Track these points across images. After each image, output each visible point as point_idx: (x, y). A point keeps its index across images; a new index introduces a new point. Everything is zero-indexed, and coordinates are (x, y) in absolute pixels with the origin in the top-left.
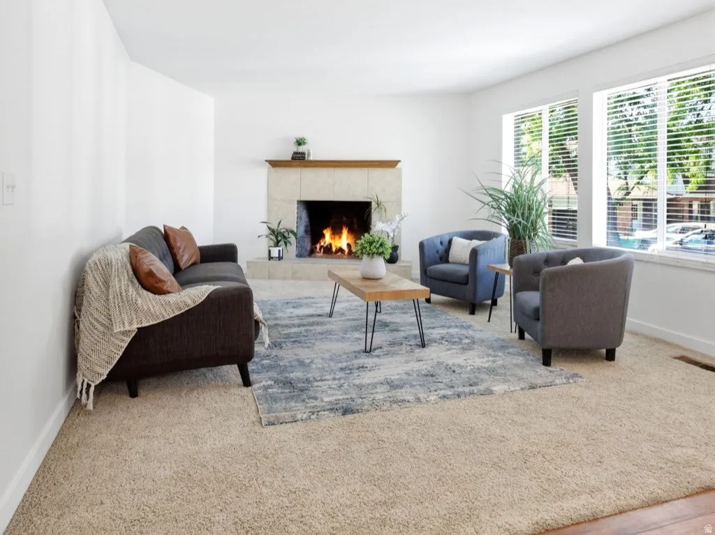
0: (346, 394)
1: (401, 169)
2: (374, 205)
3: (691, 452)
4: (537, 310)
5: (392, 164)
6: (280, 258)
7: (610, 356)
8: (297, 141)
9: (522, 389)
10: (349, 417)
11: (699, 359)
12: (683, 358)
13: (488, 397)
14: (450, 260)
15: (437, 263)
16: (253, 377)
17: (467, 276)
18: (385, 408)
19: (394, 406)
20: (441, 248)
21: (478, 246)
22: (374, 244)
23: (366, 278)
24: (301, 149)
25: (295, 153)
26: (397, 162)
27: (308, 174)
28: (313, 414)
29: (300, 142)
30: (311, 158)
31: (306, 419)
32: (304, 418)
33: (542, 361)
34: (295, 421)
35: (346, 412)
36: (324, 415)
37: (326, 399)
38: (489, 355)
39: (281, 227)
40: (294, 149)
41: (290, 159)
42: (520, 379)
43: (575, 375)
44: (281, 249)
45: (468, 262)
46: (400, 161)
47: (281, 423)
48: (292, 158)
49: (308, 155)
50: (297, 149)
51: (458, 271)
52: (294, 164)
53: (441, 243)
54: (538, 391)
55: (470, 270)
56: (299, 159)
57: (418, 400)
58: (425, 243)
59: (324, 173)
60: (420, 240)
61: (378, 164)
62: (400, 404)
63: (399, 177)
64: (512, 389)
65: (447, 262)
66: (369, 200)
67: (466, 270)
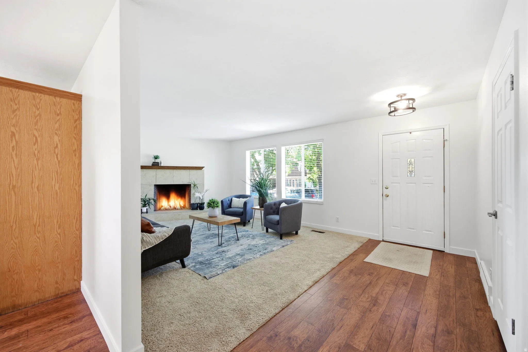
0: (227, 262)
1: (204, 170)
2: (192, 186)
3: (331, 255)
4: (278, 221)
5: (201, 168)
6: (147, 212)
7: (297, 233)
8: (155, 157)
9: (281, 248)
10: (236, 268)
11: (317, 230)
12: (313, 231)
13: (273, 252)
14: (232, 207)
15: (228, 209)
16: (186, 263)
17: (243, 212)
18: (245, 263)
19: (248, 261)
20: (229, 202)
21: (246, 201)
22: (215, 203)
23: (210, 217)
24: (157, 161)
25: (154, 163)
26: (203, 167)
27: (160, 172)
28: (223, 270)
29: (156, 158)
30: (162, 165)
31: (222, 273)
32: (221, 273)
33: (280, 238)
34: (218, 275)
35: (234, 267)
36: (227, 270)
37: (222, 265)
38: (262, 239)
39: (147, 198)
40: (153, 161)
41: (151, 165)
42: (278, 245)
43: (292, 241)
44: (147, 208)
45: (243, 207)
46: (204, 167)
47: (214, 277)
48: (153, 165)
49: (161, 163)
50: (155, 161)
51: (239, 211)
52: (154, 167)
53: (229, 200)
54: (285, 247)
55: (244, 210)
56: (156, 166)
57: (254, 258)
58: (223, 200)
59: (168, 171)
60: (221, 200)
61: (194, 168)
62: (249, 260)
63: (203, 174)
64: (278, 248)
65: (231, 208)
66: (190, 184)
67: (242, 210)
